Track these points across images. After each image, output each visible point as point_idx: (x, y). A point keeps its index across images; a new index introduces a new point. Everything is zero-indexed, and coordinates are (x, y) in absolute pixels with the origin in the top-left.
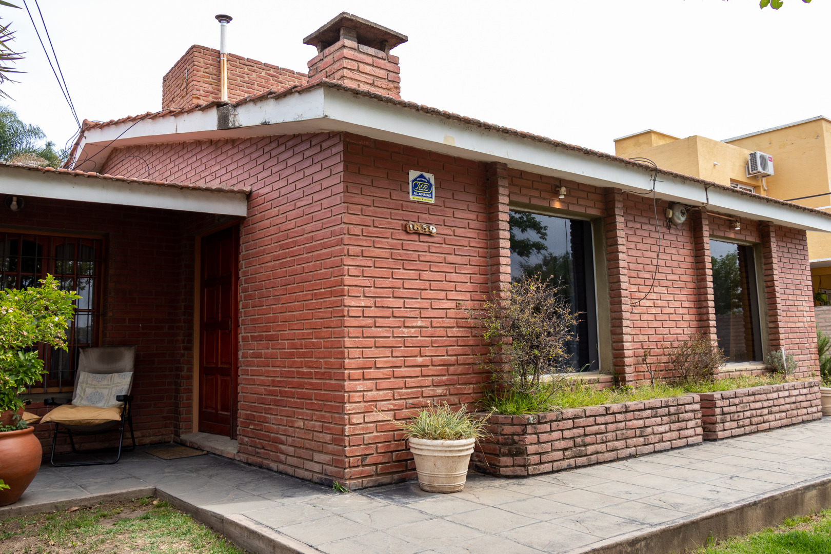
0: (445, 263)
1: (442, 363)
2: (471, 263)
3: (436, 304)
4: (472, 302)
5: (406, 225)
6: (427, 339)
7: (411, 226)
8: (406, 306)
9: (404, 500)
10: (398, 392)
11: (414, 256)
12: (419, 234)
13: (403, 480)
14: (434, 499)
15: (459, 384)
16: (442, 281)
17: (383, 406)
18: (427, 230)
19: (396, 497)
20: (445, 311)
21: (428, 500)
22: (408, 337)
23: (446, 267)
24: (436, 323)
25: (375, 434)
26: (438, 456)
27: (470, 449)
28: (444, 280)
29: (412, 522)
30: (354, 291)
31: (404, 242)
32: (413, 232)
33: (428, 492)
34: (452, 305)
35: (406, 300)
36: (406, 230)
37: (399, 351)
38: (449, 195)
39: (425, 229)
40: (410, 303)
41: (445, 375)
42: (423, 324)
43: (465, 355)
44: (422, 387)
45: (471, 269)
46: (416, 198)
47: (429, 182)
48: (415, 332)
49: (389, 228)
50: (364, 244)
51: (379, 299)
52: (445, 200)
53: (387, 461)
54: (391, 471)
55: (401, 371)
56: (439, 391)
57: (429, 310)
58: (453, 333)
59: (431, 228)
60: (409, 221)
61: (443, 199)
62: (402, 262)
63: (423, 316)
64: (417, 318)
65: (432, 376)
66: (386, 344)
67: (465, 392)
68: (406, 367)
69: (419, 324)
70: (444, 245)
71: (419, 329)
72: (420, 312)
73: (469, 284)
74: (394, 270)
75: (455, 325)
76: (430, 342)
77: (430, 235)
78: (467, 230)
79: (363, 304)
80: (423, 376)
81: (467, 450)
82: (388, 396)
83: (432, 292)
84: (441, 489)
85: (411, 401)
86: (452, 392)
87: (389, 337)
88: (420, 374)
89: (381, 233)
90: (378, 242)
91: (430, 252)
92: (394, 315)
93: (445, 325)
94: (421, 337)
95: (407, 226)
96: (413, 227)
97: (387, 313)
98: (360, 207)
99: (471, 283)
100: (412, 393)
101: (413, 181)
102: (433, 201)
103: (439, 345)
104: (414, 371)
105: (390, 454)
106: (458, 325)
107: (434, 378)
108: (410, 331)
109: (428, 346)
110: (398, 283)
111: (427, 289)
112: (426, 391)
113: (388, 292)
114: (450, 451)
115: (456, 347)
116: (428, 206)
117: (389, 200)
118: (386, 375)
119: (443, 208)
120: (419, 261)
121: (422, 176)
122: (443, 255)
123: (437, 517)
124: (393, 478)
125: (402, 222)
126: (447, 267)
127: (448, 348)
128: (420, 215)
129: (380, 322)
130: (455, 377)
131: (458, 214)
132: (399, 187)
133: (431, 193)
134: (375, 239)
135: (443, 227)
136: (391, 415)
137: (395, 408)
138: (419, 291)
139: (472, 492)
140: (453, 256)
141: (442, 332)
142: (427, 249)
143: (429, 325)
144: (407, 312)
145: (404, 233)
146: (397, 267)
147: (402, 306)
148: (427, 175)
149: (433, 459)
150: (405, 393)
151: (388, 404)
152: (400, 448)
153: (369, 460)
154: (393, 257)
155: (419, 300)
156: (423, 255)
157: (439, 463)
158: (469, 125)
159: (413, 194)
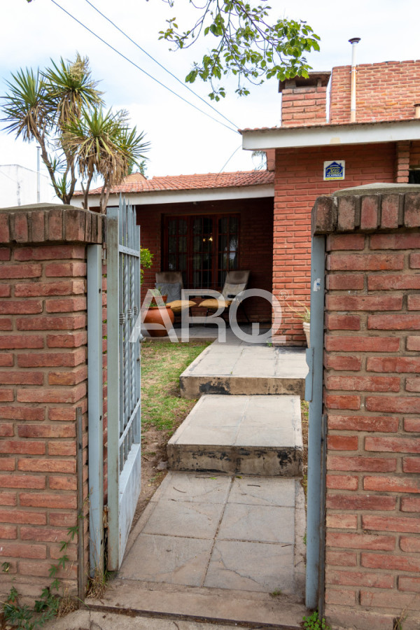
17: (298, 303)
30: (280, 240)
38: (359, 171)
46: (329, 179)
47: (340, 166)
49: (306, 201)
51: (298, 243)
52: (354, 175)
61: (351, 175)
66: (302, 269)
79: (286, 247)
82: (302, 298)
89: (301, 204)
90: (298, 210)
98: (285, 191)
101: (327, 168)
102: (343, 178)
116: (339, 182)
117: (307, 183)
119: (350, 181)
121: (334, 163)
128: (332, 188)
132: (316, 173)
133: (342, 173)
134: (296, 208)
148: (338, 162)
151: (302, 303)
153: (287, 332)
159: (326, 176)
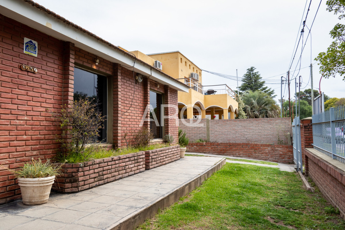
0: (41, 88)
1: (37, 139)
2: (54, 90)
3: (35, 109)
4: (54, 109)
5: (21, 66)
6: (29, 126)
7: (24, 67)
8: (19, 109)
9: (15, 212)
10: (12, 154)
11: (25, 83)
12: (28, 72)
13: (12, 200)
14: (33, 209)
15: (45, 149)
16: (39, 97)
17: (3, 162)
18: (32, 70)
19: (10, 211)
20: (40, 112)
21: (29, 210)
22: (19, 125)
23: (41, 90)
24: (35, 118)
26: (35, 187)
27: (53, 181)
28: (40, 96)
29: (23, 224)
31: (19, 74)
32: (25, 70)
33: (28, 205)
34: (44, 109)
35: (19, 105)
36: (20, 68)
37: (13, 132)
38: (45, 54)
39: (31, 69)
40: (21, 107)
41: (38, 145)
42: (28, 119)
43: (49, 135)
44: (25, 151)
45: (54, 92)
46: (27, 53)
47: (34, 45)
48: (23, 123)
49: (11, 66)
51: (3, 104)
52: (43, 56)
53: (3, 191)
54: (6, 196)
55: (14, 143)
56: (35, 153)
57: (31, 111)
58: (43, 123)
59: (35, 69)
60: (23, 64)
61: (41, 56)
62: (18, 85)
63: (28, 114)
64: (24, 115)
65: (31, 145)
66: (6, 128)
67: (48, 153)
68: (17, 141)
69: (26, 118)
70: (41, 79)
71: (25, 121)
72: (27, 112)
73: (52, 100)
74: (13, 89)
75: (44, 120)
76: (31, 128)
77: (34, 73)
78: (53, 73)
80: (26, 145)
81: (51, 182)
82: (6, 156)
83: (33, 102)
84: (36, 203)
85: (19, 159)
86: (41, 153)
87: (8, 125)
88: (24, 144)
89: (6, 68)
90: (4, 73)
91: (33, 82)
92: (12, 113)
93: (40, 120)
94: (26, 125)
95: (22, 67)
96: (25, 67)
97: (8, 111)
99: (54, 99)
100: (20, 154)
101: (26, 43)
102: (36, 56)
103: (36, 130)
104: (21, 143)
105: (5, 187)
106: (46, 120)
107: (32, 146)
108: (20, 122)
109: (30, 130)
110: (15, 96)
111: (31, 101)
112: (28, 153)
113: (9, 101)
114: (42, 183)
115: (44, 131)
116: (33, 58)
117: (12, 51)
118: (5, 145)
119: (41, 60)
120: (27, 86)
121: (31, 42)
122: (40, 84)
123: (37, 218)
124: (6, 200)
125: (19, 64)
126: (42, 90)
127: (41, 131)
128: (29, 62)
129: (3, 116)
130: (43, 146)
131: (49, 64)
132: (18, 45)
133: (36, 51)
134: (2, 71)
135: (41, 69)
136: (7, 167)
137: (10, 163)
138: (27, 101)
139: (52, 203)
140: (45, 85)
141: (38, 123)
142: (32, 80)
143: (31, 119)
144: (19, 112)
145: (20, 70)
146: (15, 88)
147: (16, 108)
148: (34, 42)
149: (32, 188)
150: (16, 154)
151: (6, 161)
152: (11, 184)
154: (13, 82)
155: (26, 106)
156: (30, 83)
157: (36, 190)
158: (59, 20)
159: (26, 50)
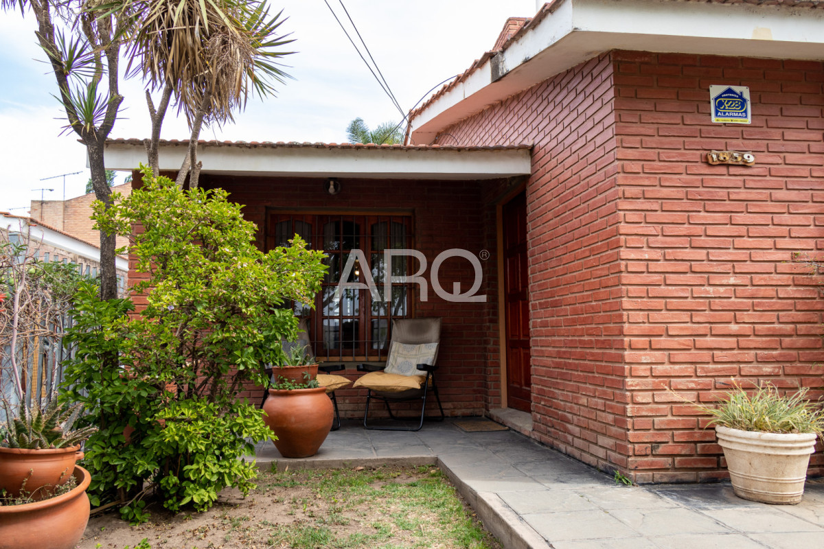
0: (772, 201)
1: (771, 333)
2: (815, 200)
3: (758, 255)
4: (818, 252)
5: (707, 155)
6: (745, 300)
7: (715, 156)
8: (711, 258)
10: (703, 368)
11: (721, 194)
12: (728, 166)
13: (714, 480)
15: (800, 362)
16: (768, 225)
17: (680, 383)
18: (739, 159)
20: (773, 264)
22: (715, 298)
23: (772, 206)
24: (757, 279)
25: (670, 417)
28: (770, 223)
30: (633, 242)
31: (704, 177)
32: (718, 163)
33: (742, 498)
34: (786, 255)
35: (710, 251)
36: (707, 162)
37: (702, 315)
38: (775, 111)
39: (736, 158)
40: (715, 255)
41: (776, 349)
42: (739, 282)
43: (809, 323)
44: (739, 362)
45: (816, 207)
46: (721, 120)
47: (741, 97)
48: (725, 292)
49: (681, 161)
50: (646, 183)
51: (670, 251)
52: (768, 118)
53: (688, 453)
54: (696, 466)
55: (707, 341)
56: (767, 369)
57: (748, 263)
58: (787, 293)
59: (746, 156)
60: (710, 150)
61: (765, 118)
62: (703, 202)
63: (737, 271)
64: (729, 273)
65: (755, 348)
66: (682, 306)
67: (811, 373)
68: (713, 335)
69: (732, 280)
70: (768, 178)
71: (733, 288)
72: (734, 266)
73: (812, 227)
74: (690, 214)
75: (790, 283)
76: (751, 304)
77: (745, 165)
78: (807, 155)
79: (647, 257)
80: (740, 349)
82: (687, 371)
83: (750, 239)
85: (722, 380)
86: (788, 371)
87: (687, 298)
88: (735, 346)
89: (669, 168)
90: (666, 180)
91: (746, 188)
92: (693, 270)
93: (774, 283)
94: (736, 297)
95: (709, 157)
96: (718, 156)
97: (683, 267)
98: (639, 138)
99: (816, 226)
100: (724, 369)
101: (716, 99)
102: (748, 121)
103: (764, 309)
104: (725, 341)
105: (692, 445)
106: (796, 282)
107: (759, 352)
108: (718, 291)
109: (748, 310)
110: (699, 230)
111: (743, 237)
112: (746, 369)
113: (684, 242)
115: (793, 312)
116: (741, 129)
117: (681, 126)
118: (684, 345)
119: (765, 129)
120: (730, 200)
121: (729, 91)
122: (768, 191)
124: (697, 475)
125: (701, 152)
126: (775, 206)
127: (781, 313)
128: (728, 141)
129: (672, 278)
130: (794, 352)
131: (789, 135)
132: (696, 108)
133: (746, 112)
134: (661, 176)
135: (766, 153)
136: (692, 396)
137: (699, 387)
138: (731, 239)
140: (784, 191)
141: (770, 292)
142: (741, 184)
143: (748, 282)
144: (712, 266)
145: (705, 165)
146: (695, 209)
147: (705, 258)
148: (737, 89)
150: (713, 369)
151: (688, 381)
152: (708, 439)
153: (661, 449)
154: (689, 197)
155: (731, 251)
156: (735, 193)
159: (716, 115)
